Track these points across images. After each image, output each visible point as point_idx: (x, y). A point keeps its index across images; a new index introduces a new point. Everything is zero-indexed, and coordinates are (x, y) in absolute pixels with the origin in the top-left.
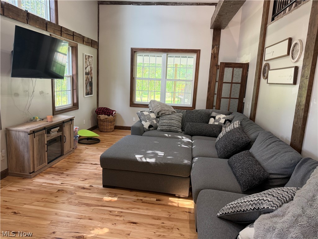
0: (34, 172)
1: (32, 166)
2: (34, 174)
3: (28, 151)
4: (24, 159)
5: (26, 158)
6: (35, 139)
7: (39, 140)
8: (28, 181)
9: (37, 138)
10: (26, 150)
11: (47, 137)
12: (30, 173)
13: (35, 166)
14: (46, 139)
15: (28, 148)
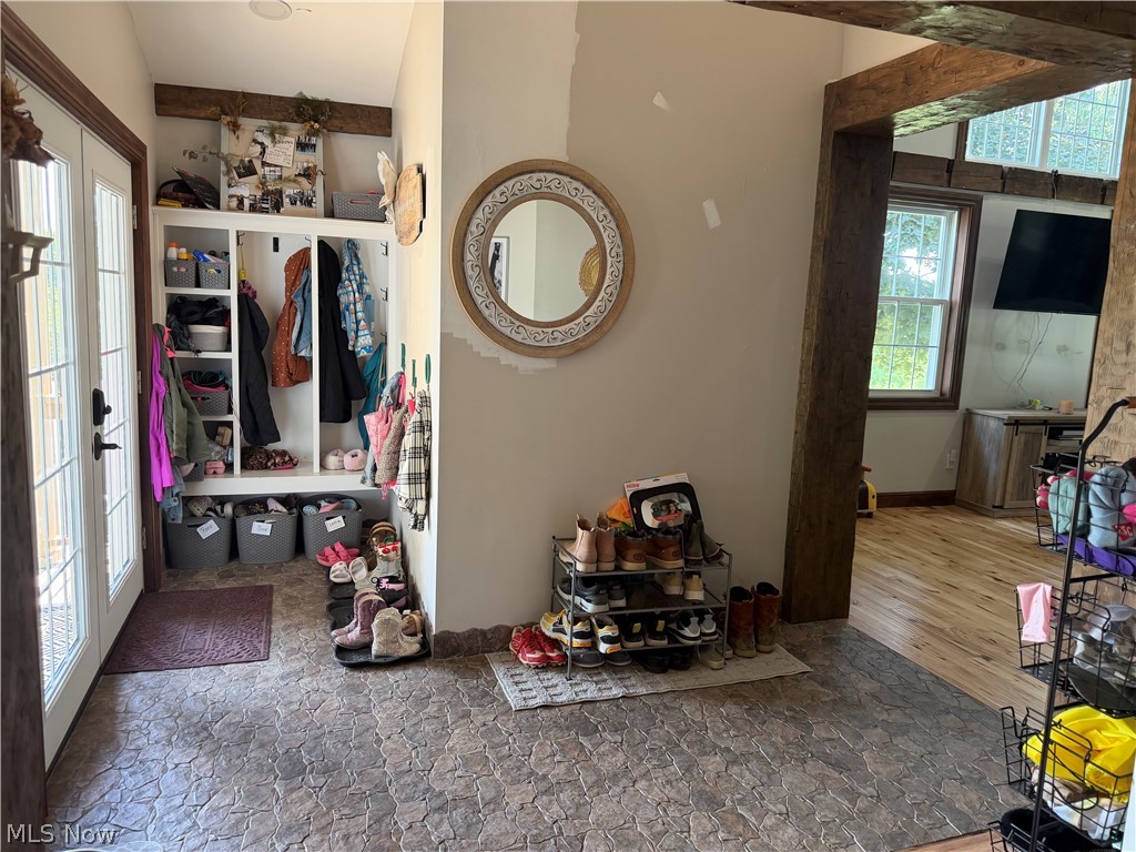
0: (1001, 507)
1: (999, 493)
2: (1002, 512)
3: (997, 461)
4: (988, 475)
5: (991, 474)
6: (1016, 438)
7: (1026, 444)
8: (989, 520)
9: (1023, 438)
10: (994, 457)
11: (1048, 445)
12: (994, 507)
13: (1008, 497)
14: (1045, 447)
15: (998, 453)
